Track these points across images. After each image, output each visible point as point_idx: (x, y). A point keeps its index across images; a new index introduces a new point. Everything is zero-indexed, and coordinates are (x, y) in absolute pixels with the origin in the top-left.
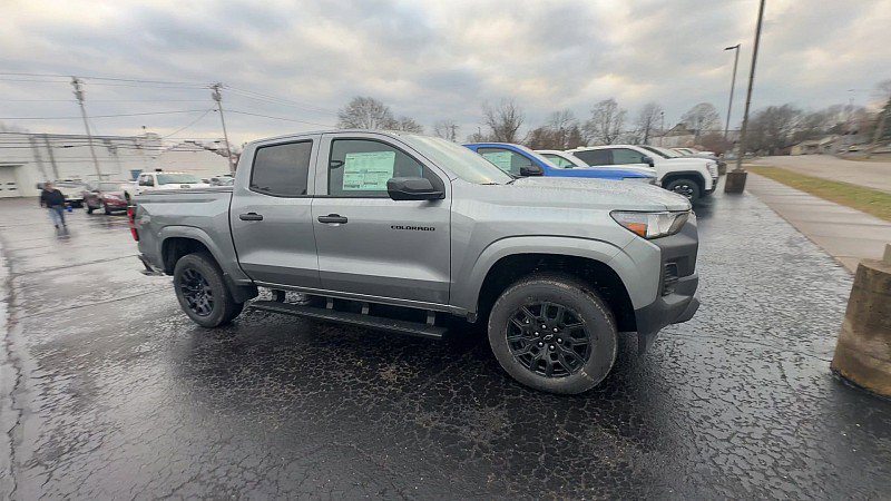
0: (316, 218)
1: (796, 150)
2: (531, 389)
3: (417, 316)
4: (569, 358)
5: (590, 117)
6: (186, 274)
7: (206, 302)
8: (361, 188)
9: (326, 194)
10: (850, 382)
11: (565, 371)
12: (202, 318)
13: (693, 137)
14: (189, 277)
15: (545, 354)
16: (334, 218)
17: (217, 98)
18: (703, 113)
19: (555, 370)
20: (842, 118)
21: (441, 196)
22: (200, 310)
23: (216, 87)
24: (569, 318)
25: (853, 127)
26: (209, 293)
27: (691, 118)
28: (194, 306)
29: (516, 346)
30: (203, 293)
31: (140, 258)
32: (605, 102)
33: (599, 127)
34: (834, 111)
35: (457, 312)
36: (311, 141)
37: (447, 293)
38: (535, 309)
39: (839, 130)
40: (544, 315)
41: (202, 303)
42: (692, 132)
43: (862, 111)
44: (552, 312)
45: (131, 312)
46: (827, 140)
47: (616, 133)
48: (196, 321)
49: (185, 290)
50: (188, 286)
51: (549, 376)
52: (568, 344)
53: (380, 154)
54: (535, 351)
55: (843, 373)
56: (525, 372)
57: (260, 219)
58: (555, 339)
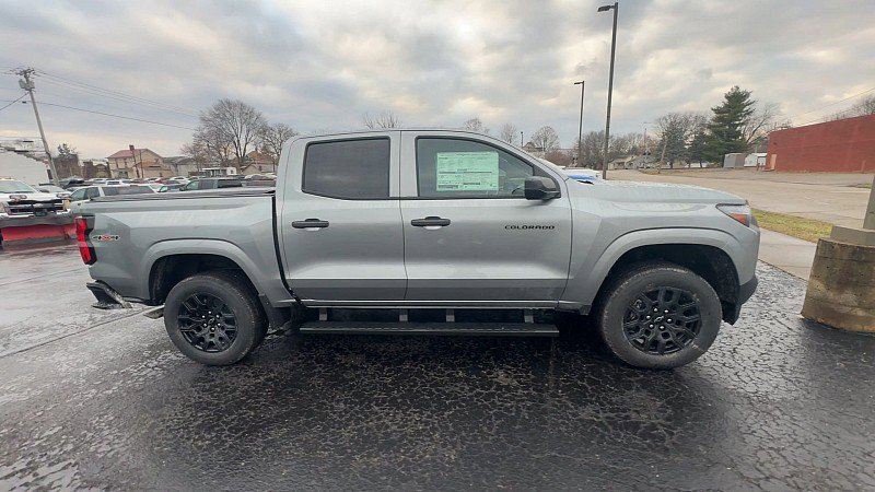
0: (408, 220)
1: (611, 166)
3: (515, 316)
4: (679, 334)
7: (223, 334)
8: (459, 189)
9: (416, 195)
10: (822, 324)
11: (675, 347)
12: (212, 355)
14: (195, 305)
16: (433, 221)
18: (547, 134)
20: (637, 143)
21: (558, 196)
22: (211, 344)
23: (25, 73)
24: (685, 298)
25: (648, 150)
26: (228, 321)
27: (538, 138)
28: (200, 340)
29: (631, 331)
30: (215, 323)
31: (90, 287)
32: (472, 121)
35: (568, 307)
36: (387, 138)
37: (560, 289)
38: (653, 295)
39: (634, 151)
40: (660, 299)
41: (212, 336)
42: (540, 149)
44: (669, 294)
45: (68, 363)
46: (630, 159)
48: (197, 360)
49: (182, 322)
51: (663, 354)
52: (679, 323)
57: (325, 225)
58: (665, 320)
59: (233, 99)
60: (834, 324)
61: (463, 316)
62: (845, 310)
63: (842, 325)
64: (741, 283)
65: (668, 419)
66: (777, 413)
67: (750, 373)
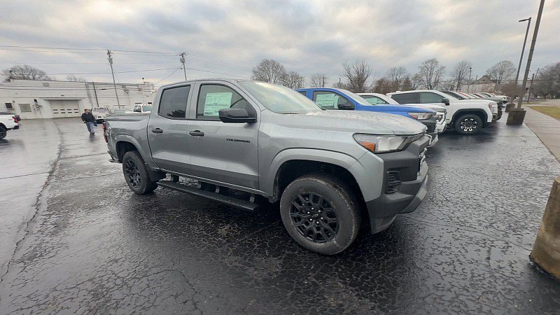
0: (188, 132)
2: (304, 249)
5: (418, 71)
7: (138, 179)
8: (213, 115)
9: (195, 118)
12: (136, 189)
13: (494, 85)
14: (129, 165)
15: (313, 226)
16: (197, 133)
17: (183, 61)
18: (503, 68)
19: (318, 238)
24: (326, 204)
26: (139, 174)
27: (494, 72)
28: (132, 181)
30: (136, 174)
32: (429, 61)
33: (425, 78)
35: (263, 195)
36: (189, 85)
37: (256, 182)
38: (307, 197)
40: (311, 201)
41: (136, 180)
42: (495, 81)
44: (316, 199)
47: (437, 82)
50: (129, 170)
51: (315, 241)
52: (326, 221)
53: (225, 93)
54: (307, 224)
55: (537, 261)
56: (300, 237)
57: (162, 132)
58: (319, 217)
64: (366, 201)
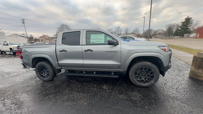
0: (83, 50)
1: (153, 37)
3: (109, 73)
4: (149, 79)
5: (115, 30)
6: (40, 67)
7: (46, 74)
9: (86, 44)
10: (194, 78)
11: (148, 82)
12: (45, 79)
13: (135, 35)
14: (41, 68)
15: (143, 79)
16: (89, 50)
17: (24, 23)
18: (136, 30)
19: (146, 82)
20: (160, 32)
21: (118, 44)
22: (44, 77)
23: (23, 20)
24: (149, 70)
25: (163, 33)
26: (48, 72)
27: (134, 31)
28: (42, 76)
29: (136, 77)
30: (45, 72)
31: (22, 64)
32: (118, 27)
33: (117, 32)
34: (159, 30)
35: (121, 71)
36: (80, 31)
37: (119, 67)
38: (142, 69)
39: (159, 34)
40: (143, 70)
41: (45, 75)
42: (135, 34)
43: (163, 30)
45: (18, 79)
46: (158, 36)
47: (121, 34)
48: (42, 80)
49: (39, 72)
50: (40, 71)
51: (144, 83)
52: (148, 76)
53: (100, 35)
56: (139, 83)
57: (66, 51)
58: (145, 75)
59: (64, 24)
60: (196, 78)
61: (98, 72)
62: (200, 74)
63: (199, 78)
64: (165, 66)
65: (141, 99)
66: (170, 100)
67: (167, 90)
